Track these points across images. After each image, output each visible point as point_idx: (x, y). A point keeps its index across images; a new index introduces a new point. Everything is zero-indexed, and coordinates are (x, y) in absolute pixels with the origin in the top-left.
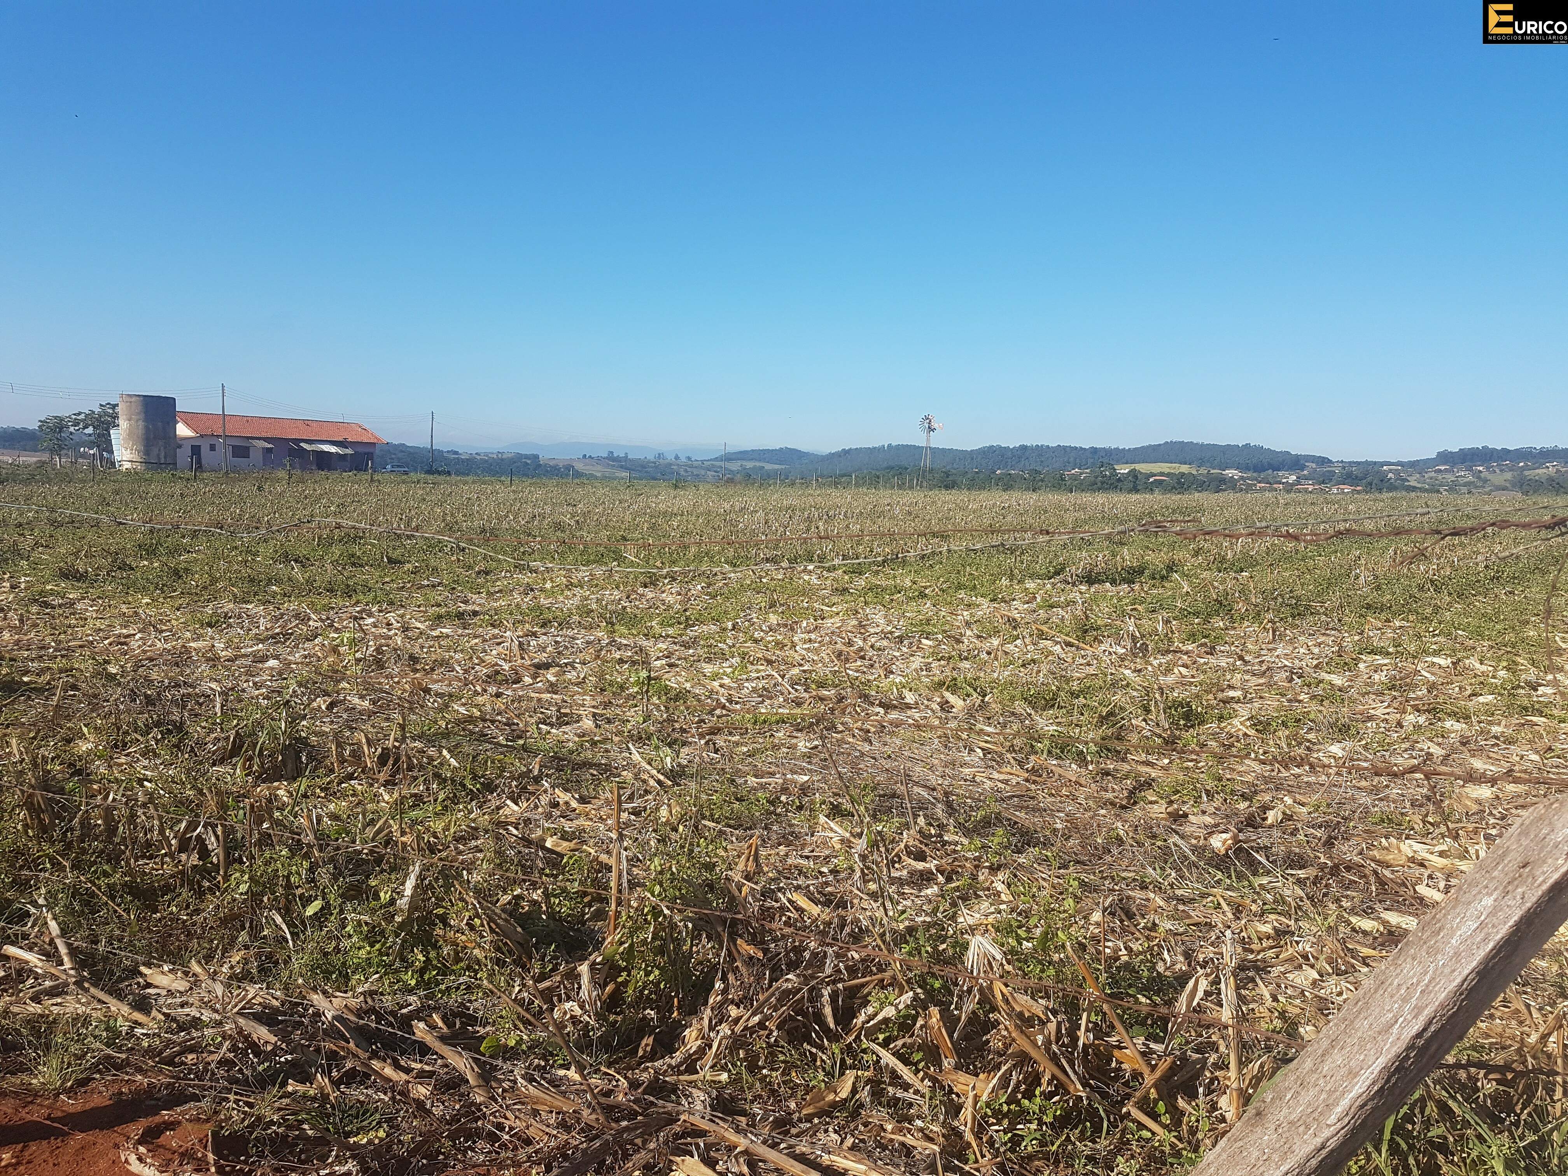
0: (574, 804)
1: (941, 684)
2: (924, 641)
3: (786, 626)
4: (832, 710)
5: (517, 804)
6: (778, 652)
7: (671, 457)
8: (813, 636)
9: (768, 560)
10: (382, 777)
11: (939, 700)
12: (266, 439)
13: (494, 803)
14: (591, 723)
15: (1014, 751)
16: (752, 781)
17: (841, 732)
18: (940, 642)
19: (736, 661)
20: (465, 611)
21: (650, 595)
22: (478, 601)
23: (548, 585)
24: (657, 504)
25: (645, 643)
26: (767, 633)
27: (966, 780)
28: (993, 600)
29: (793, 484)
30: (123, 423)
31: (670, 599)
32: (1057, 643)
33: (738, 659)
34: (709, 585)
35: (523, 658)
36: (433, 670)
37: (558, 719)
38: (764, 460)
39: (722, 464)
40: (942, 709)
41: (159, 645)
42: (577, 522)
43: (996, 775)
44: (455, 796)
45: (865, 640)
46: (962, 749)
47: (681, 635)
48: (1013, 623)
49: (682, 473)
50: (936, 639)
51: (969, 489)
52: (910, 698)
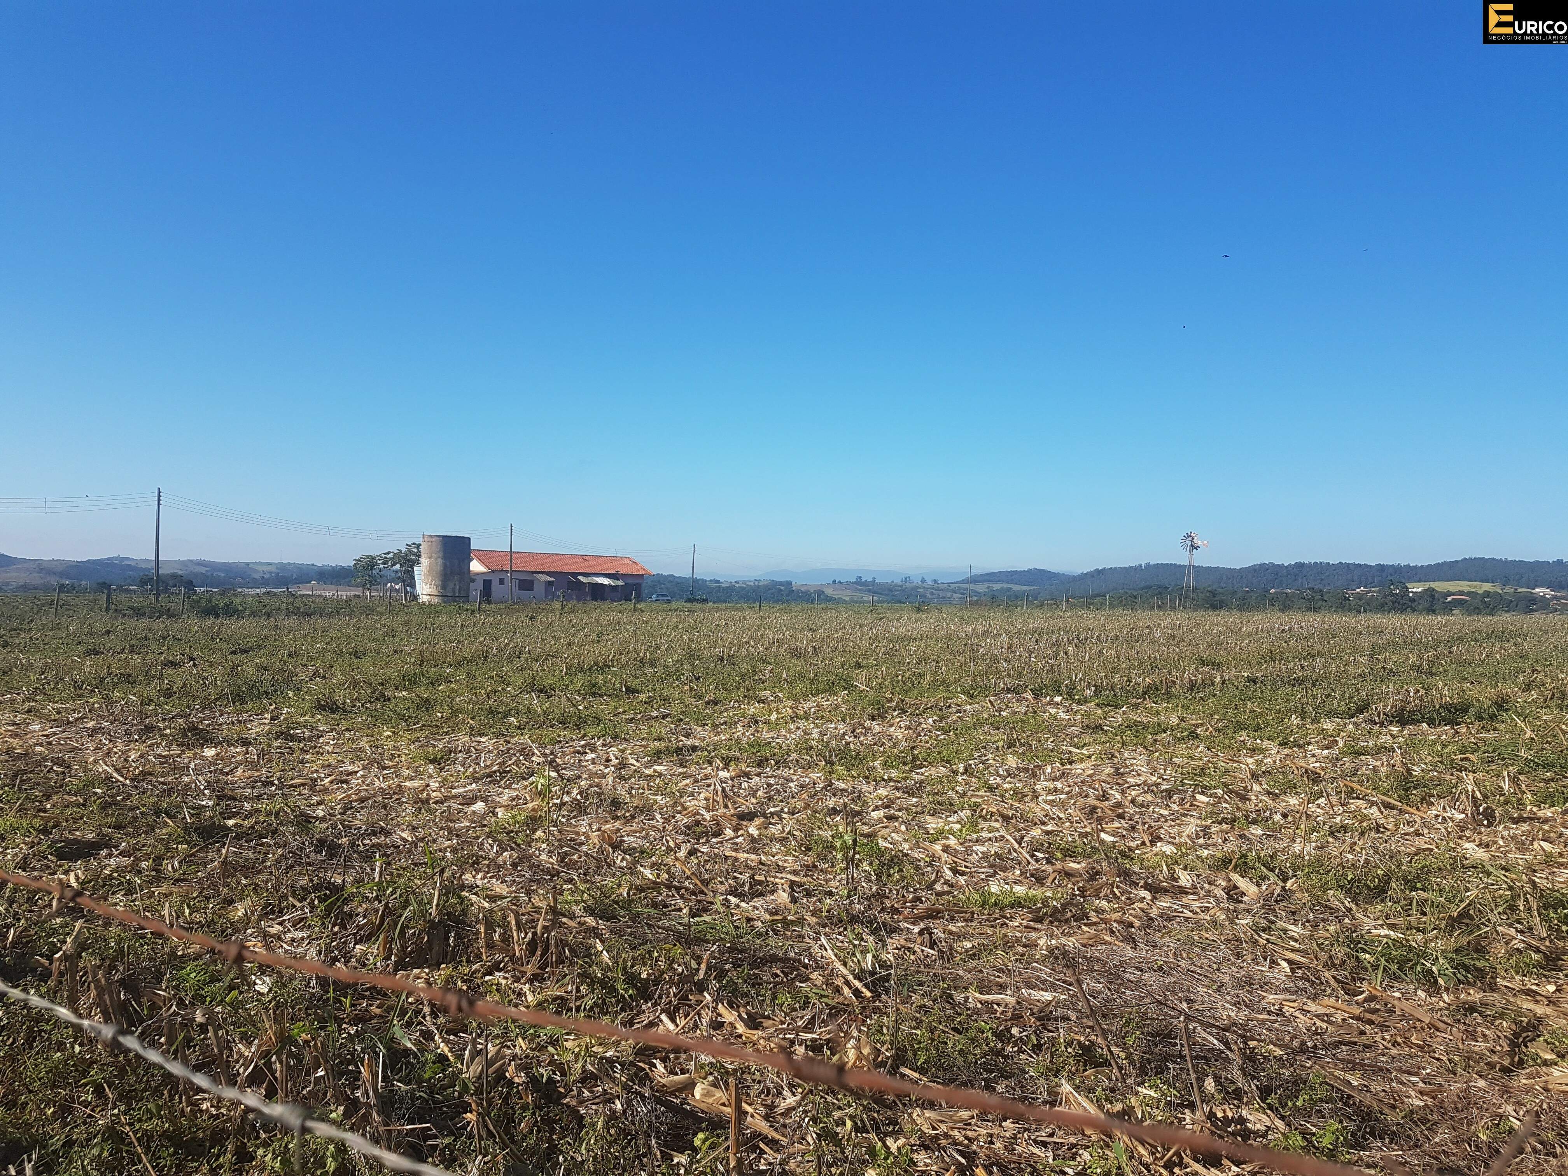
0: (741, 1028)
1: (1225, 862)
2: (1199, 797)
3: (1026, 770)
4: (1082, 890)
5: (673, 1020)
6: (1016, 804)
7: (917, 581)
8: (1059, 785)
9: (1008, 690)
10: (530, 970)
11: (1224, 884)
12: (548, 574)
13: (645, 1019)
14: (785, 895)
15: (1334, 965)
16: (975, 997)
17: (1095, 924)
18: (1220, 800)
19: (965, 814)
20: (684, 745)
21: (878, 729)
22: (702, 735)
23: (774, 717)
24: (897, 628)
25: (865, 788)
26: (1004, 778)
27: (1269, 1013)
28: (1283, 744)
29: (1041, 606)
30: (424, 561)
31: (899, 734)
32: (1372, 804)
33: (969, 813)
34: (942, 718)
35: (726, 806)
36: (633, 817)
37: (751, 887)
38: (1012, 582)
39: (967, 586)
40: (1230, 898)
41: (377, 783)
42: (814, 648)
43: (1312, 1006)
44: (604, 1003)
45: (1123, 792)
46: (1261, 960)
47: (905, 779)
48: (1315, 778)
49: (929, 596)
50: (1215, 796)
51: (1239, 610)
52: (1185, 879)
